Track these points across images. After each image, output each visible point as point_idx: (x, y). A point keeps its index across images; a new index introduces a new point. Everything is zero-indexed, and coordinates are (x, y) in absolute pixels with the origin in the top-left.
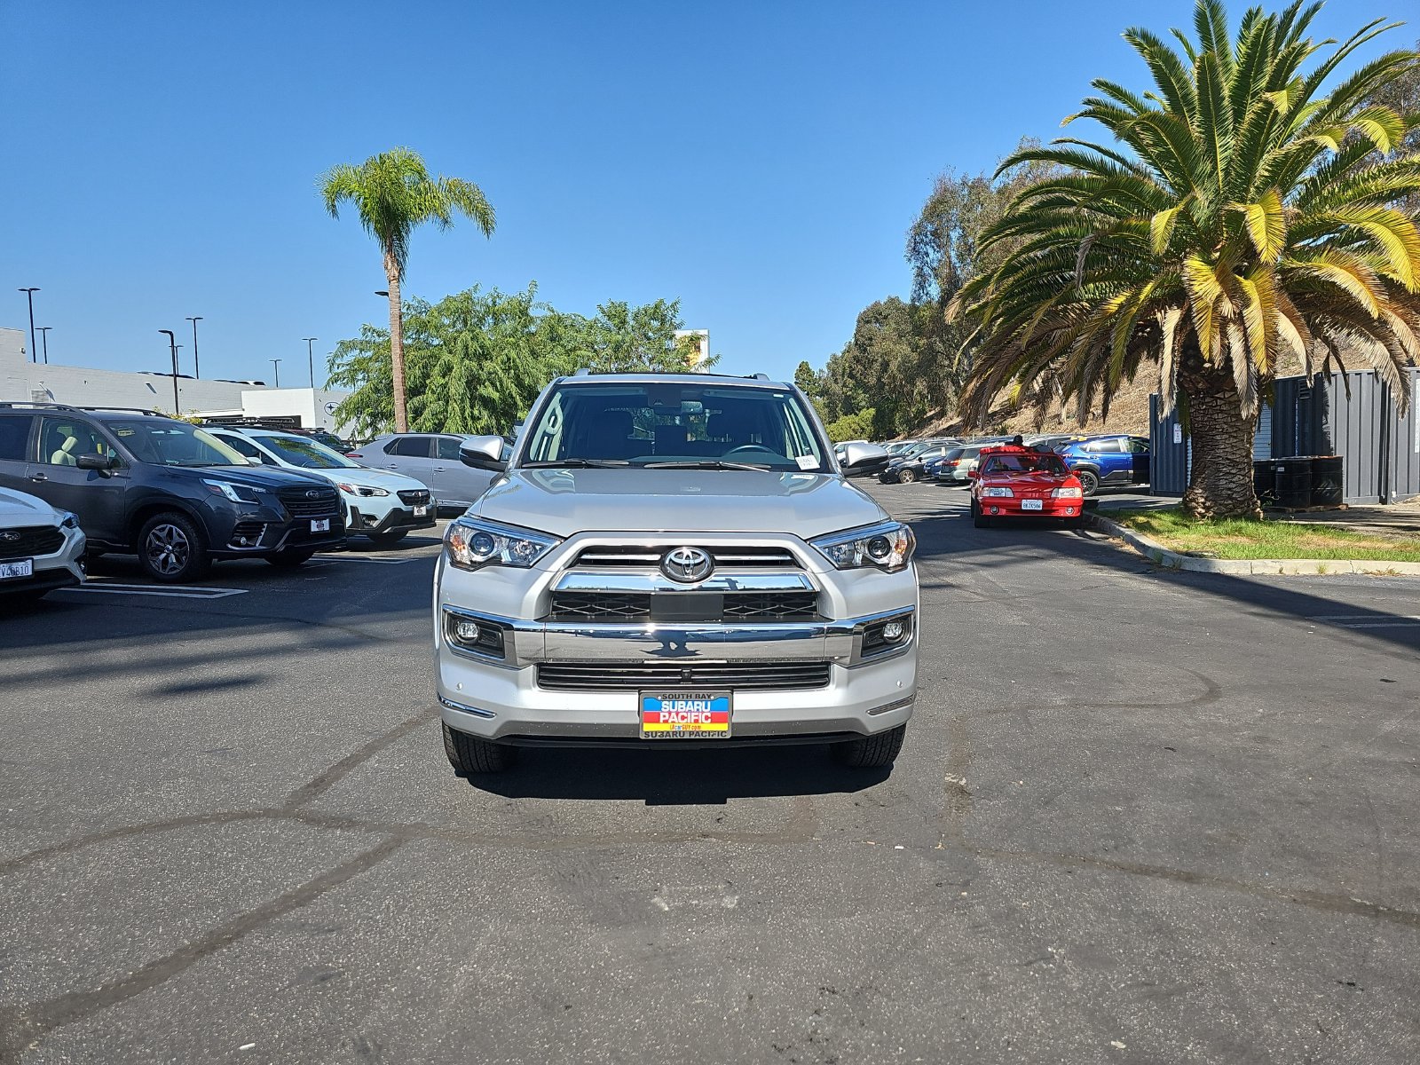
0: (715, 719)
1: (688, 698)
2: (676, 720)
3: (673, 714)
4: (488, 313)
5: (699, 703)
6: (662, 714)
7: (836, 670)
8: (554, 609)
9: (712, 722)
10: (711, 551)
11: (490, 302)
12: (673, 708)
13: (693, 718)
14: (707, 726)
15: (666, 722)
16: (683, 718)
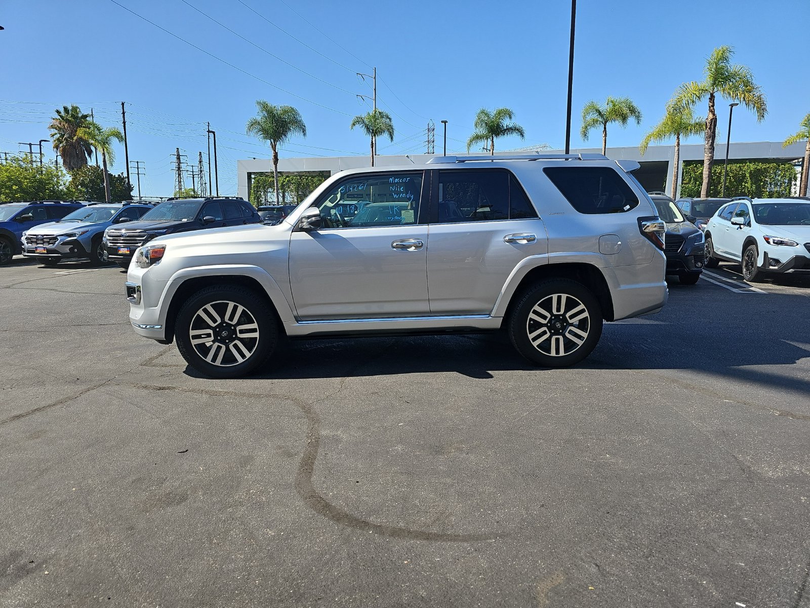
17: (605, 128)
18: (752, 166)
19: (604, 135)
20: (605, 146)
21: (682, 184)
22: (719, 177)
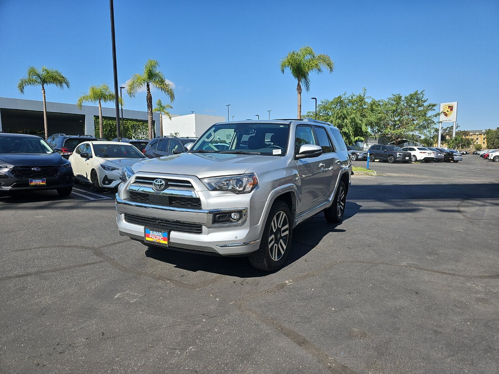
0: (164, 240)
1: (156, 231)
2: (154, 238)
3: (153, 236)
4: (349, 102)
5: (160, 233)
6: (150, 235)
7: (204, 228)
8: (131, 196)
9: (163, 240)
10: (167, 180)
11: (350, 98)
12: (153, 233)
13: (158, 238)
14: (162, 242)
15: (151, 238)
16: (156, 237)
17: (43, 87)
18: (132, 123)
19: (43, 92)
20: (45, 100)
21: (95, 129)
22: (115, 127)
